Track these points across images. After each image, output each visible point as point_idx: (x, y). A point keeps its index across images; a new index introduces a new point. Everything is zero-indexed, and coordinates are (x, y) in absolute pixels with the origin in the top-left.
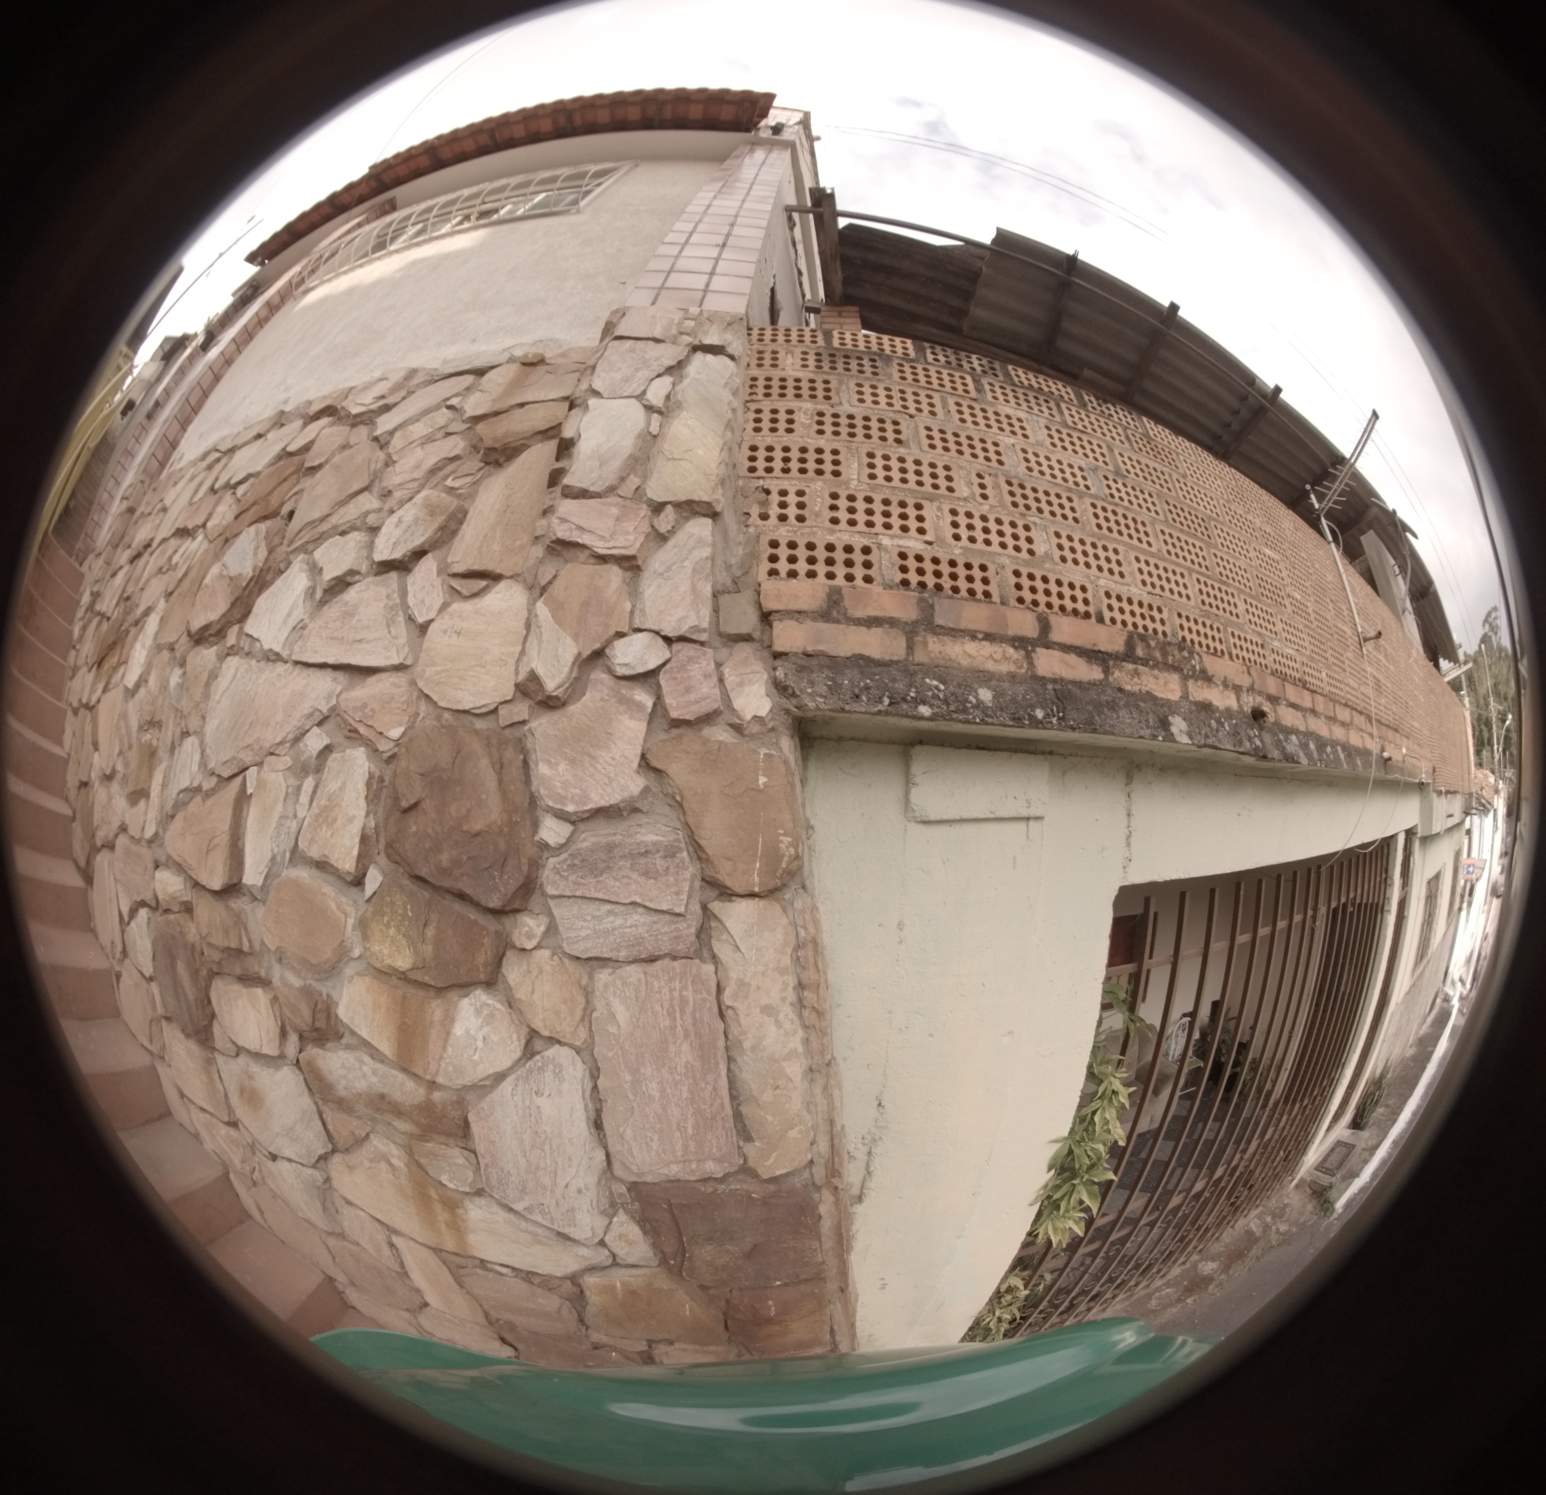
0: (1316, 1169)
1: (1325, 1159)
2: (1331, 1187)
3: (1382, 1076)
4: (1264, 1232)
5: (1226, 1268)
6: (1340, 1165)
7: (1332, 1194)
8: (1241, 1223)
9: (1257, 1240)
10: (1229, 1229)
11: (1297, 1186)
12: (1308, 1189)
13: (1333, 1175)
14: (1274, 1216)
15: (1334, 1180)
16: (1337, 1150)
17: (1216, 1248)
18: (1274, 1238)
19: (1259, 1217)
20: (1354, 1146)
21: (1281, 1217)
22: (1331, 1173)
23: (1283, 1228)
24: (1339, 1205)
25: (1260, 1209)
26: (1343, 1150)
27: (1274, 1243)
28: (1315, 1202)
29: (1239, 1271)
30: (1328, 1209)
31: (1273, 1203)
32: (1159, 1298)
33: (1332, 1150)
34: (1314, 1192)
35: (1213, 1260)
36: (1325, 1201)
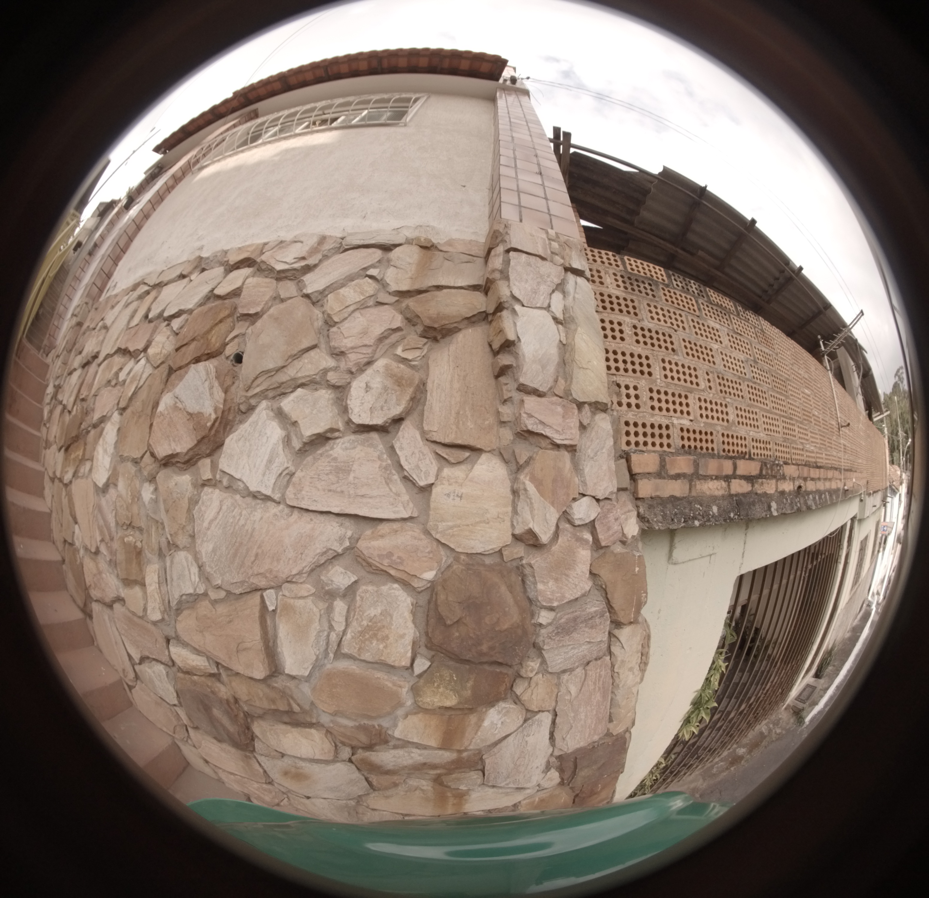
0: (796, 699)
1: (800, 694)
2: (803, 709)
3: (832, 649)
4: (769, 733)
5: (750, 752)
6: (808, 698)
7: (804, 714)
8: (758, 728)
9: (765, 737)
10: (752, 731)
11: (786, 709)
12: (791, 710)
13: (804, 703)
14: (774, 724)
15: (805, 706)
16: (807, 689)
17: (745, 741)
18: (774, 736)
19: (766, 725)
20: (816, 687)
21: (777, 725)
22: (803, 702)
23: (778, 731)
24: (808, 719)
25: (767, 720)
26: (810, 690)
27: (774, 739)
28: (794, 717)
29: (756, 753)
30: (801, 722)
31: (773, 717)
32: (717, 768)
33: (804, 689)
34: (795, 712)
35: (744, 747)
36: (800, 717)
